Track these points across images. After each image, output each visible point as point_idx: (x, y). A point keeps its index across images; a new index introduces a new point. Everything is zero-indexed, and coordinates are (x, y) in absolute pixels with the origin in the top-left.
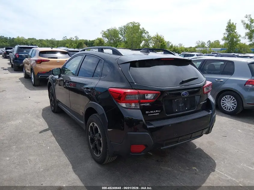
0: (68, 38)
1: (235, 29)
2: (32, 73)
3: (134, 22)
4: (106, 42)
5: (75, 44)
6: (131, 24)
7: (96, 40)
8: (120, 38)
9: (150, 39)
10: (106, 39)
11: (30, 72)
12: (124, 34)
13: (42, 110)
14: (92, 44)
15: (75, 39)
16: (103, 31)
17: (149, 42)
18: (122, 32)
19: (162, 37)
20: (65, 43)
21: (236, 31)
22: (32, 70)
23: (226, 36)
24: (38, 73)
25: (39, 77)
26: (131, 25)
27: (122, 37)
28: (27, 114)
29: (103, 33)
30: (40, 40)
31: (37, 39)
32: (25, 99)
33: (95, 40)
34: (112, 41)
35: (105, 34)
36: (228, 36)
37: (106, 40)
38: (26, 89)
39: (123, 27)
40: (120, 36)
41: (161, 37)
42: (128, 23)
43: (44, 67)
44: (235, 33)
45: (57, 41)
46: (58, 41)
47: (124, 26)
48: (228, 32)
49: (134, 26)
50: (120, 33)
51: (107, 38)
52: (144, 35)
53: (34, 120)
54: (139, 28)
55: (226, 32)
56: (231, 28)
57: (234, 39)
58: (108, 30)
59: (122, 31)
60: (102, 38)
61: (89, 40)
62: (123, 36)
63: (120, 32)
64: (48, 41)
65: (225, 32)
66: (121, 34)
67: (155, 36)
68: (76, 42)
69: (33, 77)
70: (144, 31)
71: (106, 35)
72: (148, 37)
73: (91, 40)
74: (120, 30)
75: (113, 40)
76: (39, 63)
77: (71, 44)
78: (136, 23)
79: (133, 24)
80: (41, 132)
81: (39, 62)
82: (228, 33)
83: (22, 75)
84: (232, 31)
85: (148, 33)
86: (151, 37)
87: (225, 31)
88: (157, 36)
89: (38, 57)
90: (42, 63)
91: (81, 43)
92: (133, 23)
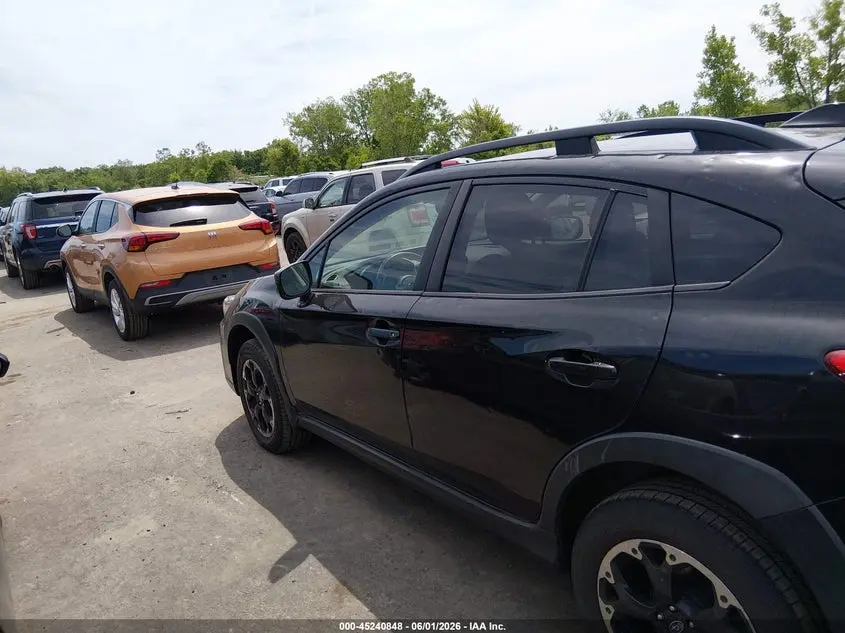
0: (175, 152)
1: (734, 57)
2: (114, 292)
3: (391, 73)
4: (305, 150)
5: (203, 170)
6: (383, 81)
7: (270, 147)
8: (352, 132)
9: (452, 124)
10: (305, 139)
11: (101, 287)
12: (363, 116)
13: (215, 449)
14: (258, 162)
15: (197, 154)
16: (290, 116)
17: (449, 133)
18: (354, 112)
19: (494, 110)
20: (167, 172)
21: (735, 62)
22: (109, 279)
23: (707, 81)
24: (141, 289)
25: (147, 303)
26: (383, 86)
27: (358, 129)
28: (160, 479)
29: (292, 120)
30: (77, 170)
31: (68, 170)
32: (117, 401)
33: (265, 150)
34: (326, 146)
35: (297, 123)
36: (713, 81)
37: (304, 145)
38: (104, 359)
39: (356, 96)
40: (350, 125)
41: (489, 113)
42: (373, 80)
43: (160, 263)
44: (736, 68)
45: (137, 167)
46: (141, 168)
47: (360, 92)
48: (713, 67)
49: (394, 87)
50: (348, 114)
51: (309, 138)
52: (431, 110)
53: (208, 505)
54: (411, 92)
55: (706, 70)
56: (719, 53)
57: (736, 90)
58: (309, 110)
59: (356, 109)
60: (291, 138)
61: (247, 153)
62: (359, 124)
63: (347, 110)
64: (106, 170)
65: (703, 70)
66: (353, 120)
67: (469, 112)
68: (203, 162)
69: (116, 304)
70: (430, 97)
71: (301, 126)
72: (443, 119)
73: (252, 149)
74: (349, 106)
75: (329, 139)
76: (137, 248)
77: (187, 171)
78: (400, 77)
79: (391, 80)
80: (276, 575)
81: (141, 244)
82: (711, 72)
83: (62, 301)
84: (723, 64)
85: (444, 104)
86: (455, 116)
87: (701, 67)
88: (477, 111)
89: (129, 228)
90: (151, 248)
91: (222, 163)
92: (388, 78)
